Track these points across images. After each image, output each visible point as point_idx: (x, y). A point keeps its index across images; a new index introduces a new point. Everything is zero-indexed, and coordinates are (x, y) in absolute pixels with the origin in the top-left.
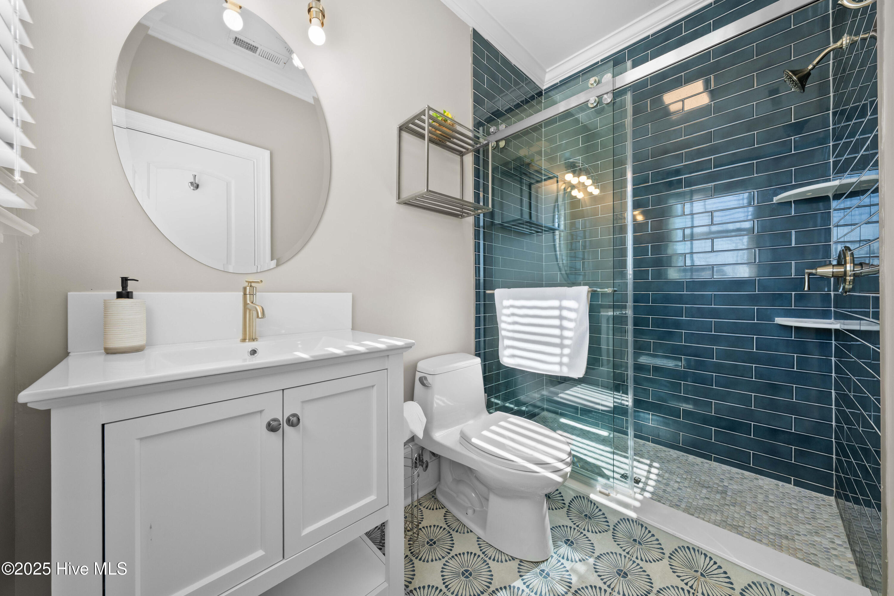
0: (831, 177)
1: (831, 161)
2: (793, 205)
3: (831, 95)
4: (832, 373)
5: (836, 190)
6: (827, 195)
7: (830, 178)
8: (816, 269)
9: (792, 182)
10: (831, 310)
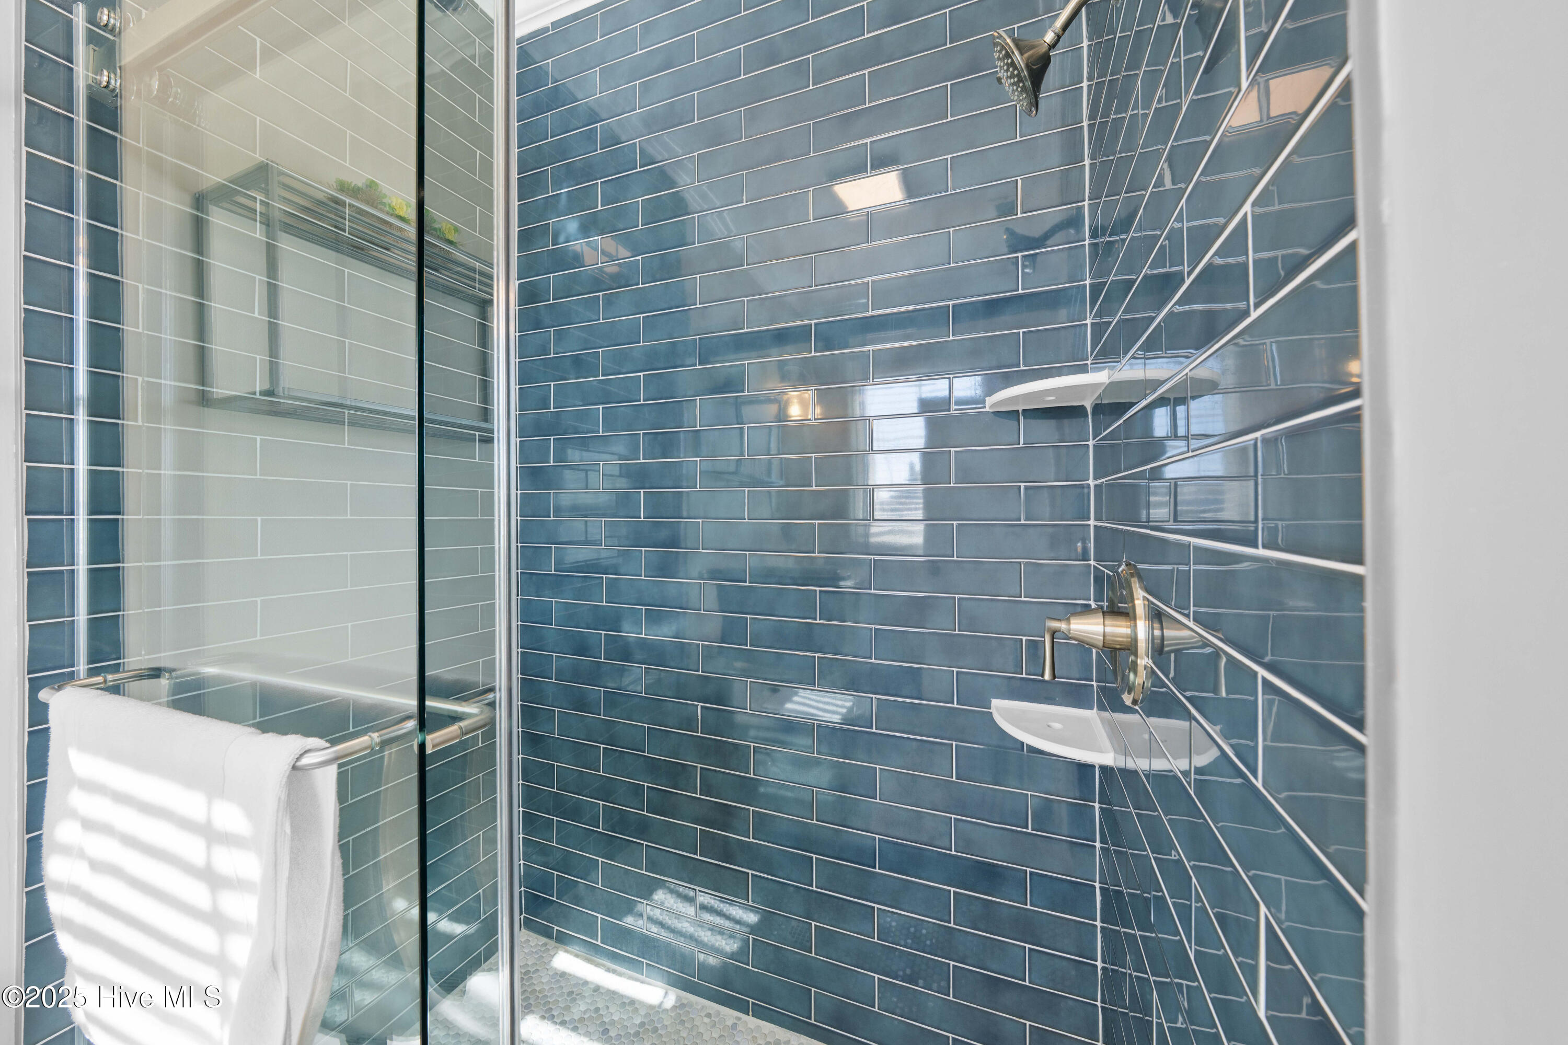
0: (1089, 362)
1: (1089, 321)
2: (1021, 418)
3: (1087, 162)
4: (1095, 842)
5: (1100, 396)
6: (1083, 405)
7: (1087, 364)
8: (1068, 620)
9: (1019, 366)
10: (1092, 686)
